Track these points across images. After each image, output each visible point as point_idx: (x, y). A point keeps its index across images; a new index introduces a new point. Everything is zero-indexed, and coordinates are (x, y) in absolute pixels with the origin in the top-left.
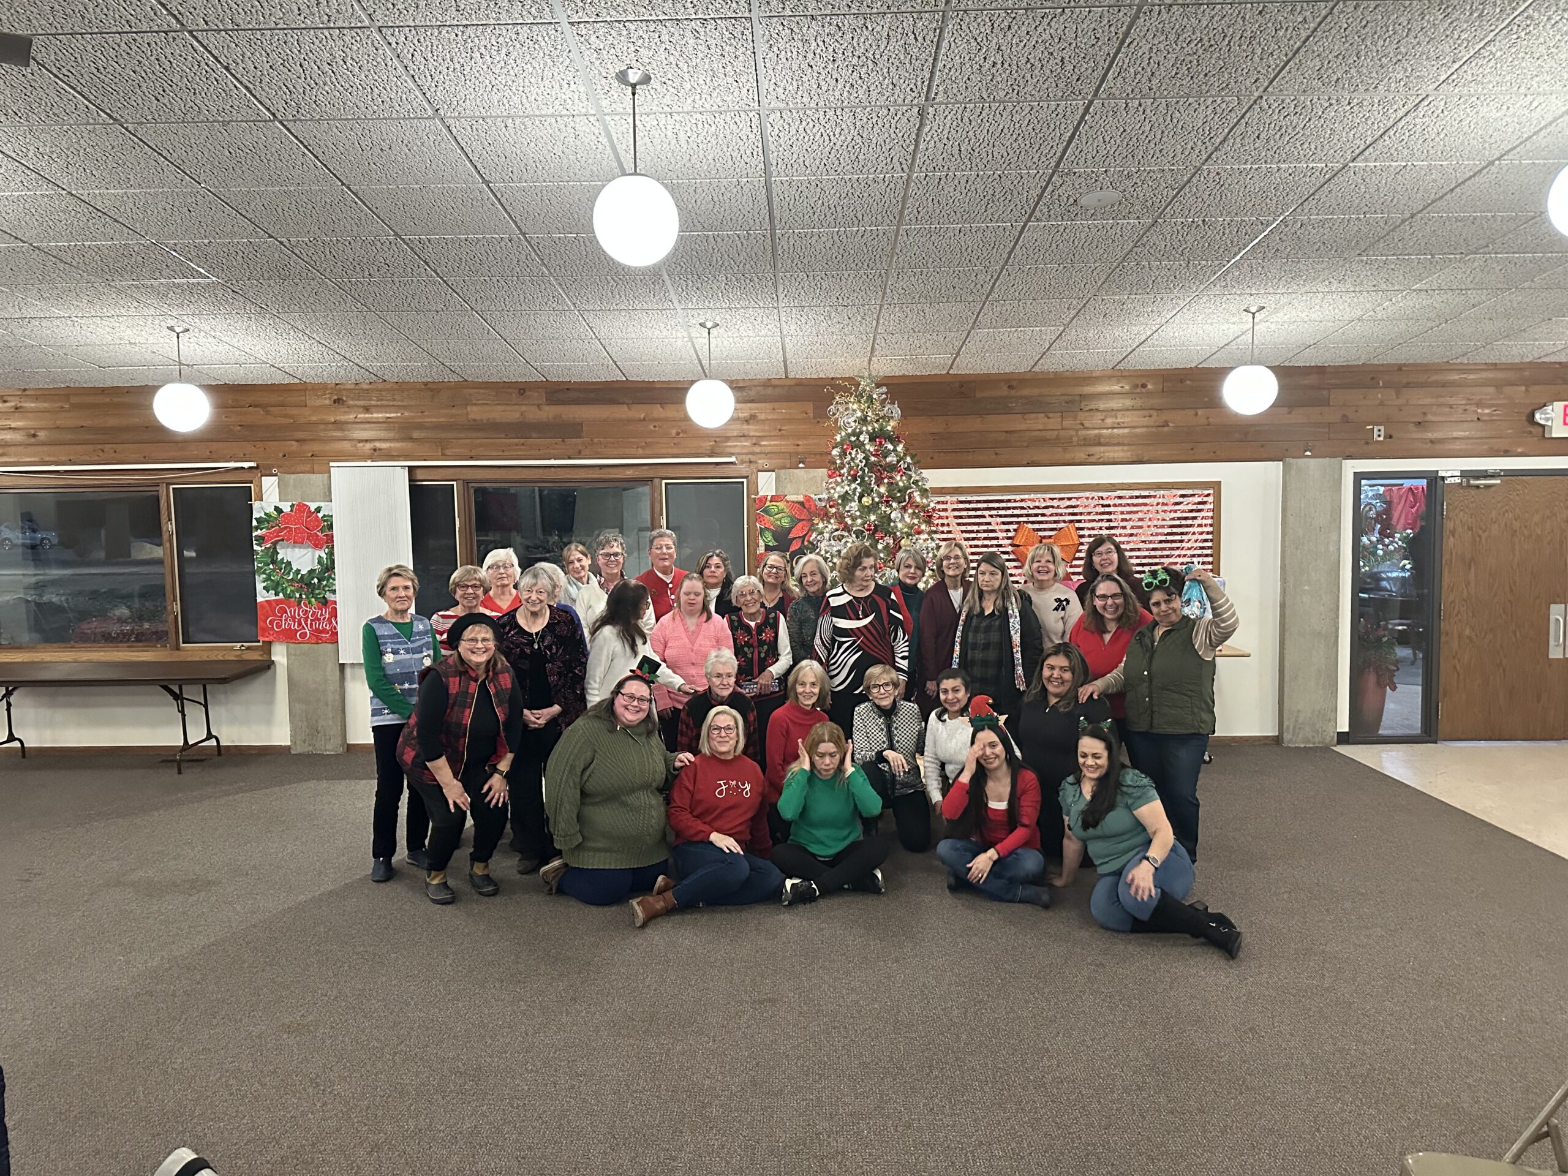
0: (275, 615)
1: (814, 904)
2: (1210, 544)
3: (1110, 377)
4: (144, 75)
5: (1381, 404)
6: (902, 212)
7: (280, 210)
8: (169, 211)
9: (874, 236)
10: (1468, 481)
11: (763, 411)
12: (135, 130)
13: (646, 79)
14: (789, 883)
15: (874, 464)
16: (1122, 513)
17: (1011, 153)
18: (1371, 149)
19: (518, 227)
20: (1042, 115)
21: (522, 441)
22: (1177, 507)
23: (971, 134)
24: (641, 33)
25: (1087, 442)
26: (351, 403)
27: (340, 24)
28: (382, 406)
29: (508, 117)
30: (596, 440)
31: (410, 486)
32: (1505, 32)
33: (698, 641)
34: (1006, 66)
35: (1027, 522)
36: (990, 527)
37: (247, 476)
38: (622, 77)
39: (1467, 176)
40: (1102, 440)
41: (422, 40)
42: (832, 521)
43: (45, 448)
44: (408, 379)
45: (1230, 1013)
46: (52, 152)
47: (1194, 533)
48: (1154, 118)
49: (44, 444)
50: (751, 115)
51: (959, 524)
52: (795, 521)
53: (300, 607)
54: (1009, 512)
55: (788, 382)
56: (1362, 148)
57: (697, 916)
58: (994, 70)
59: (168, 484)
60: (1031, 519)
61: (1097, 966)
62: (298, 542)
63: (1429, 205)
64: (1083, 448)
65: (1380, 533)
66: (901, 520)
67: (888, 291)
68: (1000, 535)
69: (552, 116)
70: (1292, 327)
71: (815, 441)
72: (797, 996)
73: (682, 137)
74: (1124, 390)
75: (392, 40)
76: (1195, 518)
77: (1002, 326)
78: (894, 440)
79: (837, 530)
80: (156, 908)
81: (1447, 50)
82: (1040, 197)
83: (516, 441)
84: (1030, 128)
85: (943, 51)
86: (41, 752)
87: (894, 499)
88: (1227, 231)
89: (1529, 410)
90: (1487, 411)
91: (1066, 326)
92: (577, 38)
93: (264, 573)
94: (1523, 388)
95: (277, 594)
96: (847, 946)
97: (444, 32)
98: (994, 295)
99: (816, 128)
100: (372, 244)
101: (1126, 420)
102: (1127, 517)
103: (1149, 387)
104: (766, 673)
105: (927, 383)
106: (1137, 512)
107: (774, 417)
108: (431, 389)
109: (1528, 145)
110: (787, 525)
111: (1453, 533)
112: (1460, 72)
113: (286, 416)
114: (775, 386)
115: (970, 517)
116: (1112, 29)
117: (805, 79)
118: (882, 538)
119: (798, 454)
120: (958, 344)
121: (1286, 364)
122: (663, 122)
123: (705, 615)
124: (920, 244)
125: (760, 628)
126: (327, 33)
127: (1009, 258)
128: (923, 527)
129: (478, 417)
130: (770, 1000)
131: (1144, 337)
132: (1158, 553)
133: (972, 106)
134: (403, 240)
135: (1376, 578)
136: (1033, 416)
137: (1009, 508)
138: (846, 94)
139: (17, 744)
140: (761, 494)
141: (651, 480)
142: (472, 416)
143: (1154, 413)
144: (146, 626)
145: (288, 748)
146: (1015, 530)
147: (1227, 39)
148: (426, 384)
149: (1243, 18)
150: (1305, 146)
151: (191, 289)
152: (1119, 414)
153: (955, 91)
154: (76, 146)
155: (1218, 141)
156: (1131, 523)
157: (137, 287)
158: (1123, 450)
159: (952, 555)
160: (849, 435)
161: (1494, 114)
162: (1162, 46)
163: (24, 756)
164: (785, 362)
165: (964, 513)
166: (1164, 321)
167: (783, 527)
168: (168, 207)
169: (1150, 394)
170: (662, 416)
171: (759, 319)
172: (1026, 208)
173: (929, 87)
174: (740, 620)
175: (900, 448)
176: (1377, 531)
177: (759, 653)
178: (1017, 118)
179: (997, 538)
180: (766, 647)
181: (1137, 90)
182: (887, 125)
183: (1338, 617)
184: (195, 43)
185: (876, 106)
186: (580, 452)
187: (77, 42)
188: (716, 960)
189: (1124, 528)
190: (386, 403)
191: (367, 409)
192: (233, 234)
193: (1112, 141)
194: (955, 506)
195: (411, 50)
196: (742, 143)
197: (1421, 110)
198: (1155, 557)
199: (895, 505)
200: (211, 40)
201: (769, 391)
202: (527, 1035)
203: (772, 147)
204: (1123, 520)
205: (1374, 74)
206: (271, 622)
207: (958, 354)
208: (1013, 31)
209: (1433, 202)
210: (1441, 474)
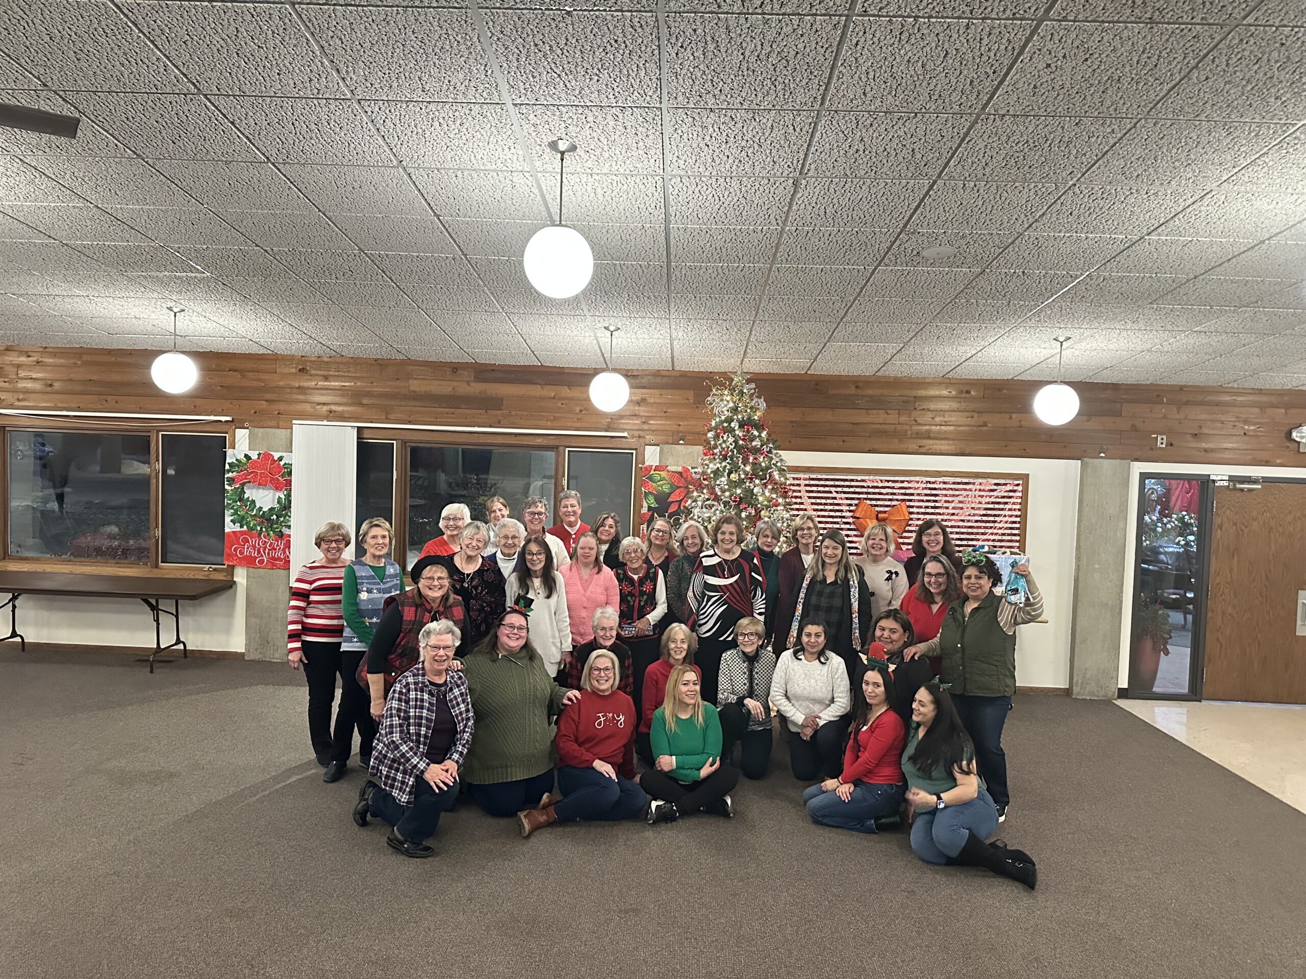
0: (238, 543)
1: (674, 823)
2: (1018, 525)
3: (940, 384)
4: (164, 124)
5: (1165, 417)
6: (775, 254)
7: (266, 227)
8: (176, 224)
9: (752, 270)
10: (1234, 485)
11: (652, 395)
12: (154, 163)
13: (573, 148)
14: (654, 804)
15: (742, 447)
16: (946, 495)
17: (867, 216)
18: (1163, 227)
19: (461, 250)
20: (895, 189)
21: (452, 410)
22: (992, 494)
23: (835, 201)
24: (571, 114)
25: (919, 436)
26: (313, 372)
27: (327, 96)
28: (339, 376)
29: (458, 170)
30: (513, 413)
31: (358, 443)
32: (1276, 147)
33: (590, 589)
34: (867, 152)
35: (866, 499)
36: (836, 501)
37: (224, 428)
38: (553, 145)
39: (1242, 250)
40: (932, 435)
41: (393, 111)
42: (705, 491)
43: (59, 396)
44: (361, 355)
45: (1020, 943)
46: (85, 176)
47: (1005, 516)
48: (986, 196)
49: (58, 392)
50: (657, 178)
51: (809, 497)
52: (674, 488)
53: (260, 538)
54: (852, 490)
55: (673, 374)
56: (1156, 225)
57: (576, 829)
58: (856, 155)
59: (158, 431)
60: (870, 496)
61: (908, 892)
62: (261, 485)
63: (1210, 270)
64: (915, 441)
65: (1159, 513)
66: (762, 494)
67: (760, 311)
68: (845, 508)
69: (494, 171)
70: (1093, 353)
71: (694, 423)
72: (656, 908)
73: (599, 191)
74: (951, 395)
75: (369, 110)
76: (1006, 503)
77: (853, 341)
78: (759, 427)
79: (708, 500)
80: (125, 795)
81: (1229, 158)
82: (889, 249)
83: (447, 410)
84: (884, 198)
85: (816, 139)
86: (38, 646)
87: (757, 477)
88: (1042, 281)
89: (1286, 429)
90: (1252, 428)
91: (905, 344)
92: (519, 115)
93: (232, 508)
94: (1283, 411)
95: (241, 526)
96: (701, 864)
97: (411, 106)
98: (847, 318)
99: (709, 191)
100: (340, 255)
101: (953, 419)
102: (950, 499)
103: (973, 393)
104: (644, 619)
105: (788, 380)
106: (957, 496)
107: (661, 401)
108: (381, 365)
109: (1293, 230)
110: (667, 491)
111: (1220, 527)
112: (1240, 175)
113: (258, 380)
114: (664, 376)
115: (819, 492)
116: (955, 130)
117: (702, 154)
118: (745, 508)
119: (679, 432)
120: (816, 352)
121: (1087, 380)
122: (585, 180)
123: (596, 570)
124: (789, 279)
125: (641, 581)
126: (316, 102)
127: (861, 291)
128: (780, 500)
129: (418, 389)
130: (634, 910)
131: (969, 355)
132: (975, 530)
133: (837, 180)
134: (366, 254)
135: (1155, 551)
136: (875, 411)
137: (852, 487)
138: (735, 167)
139: (18, 639)
140: (647, 464)
141: (557, 447)
142: (412, 388)
143: (976, 415)
144: (131, 542)
145: (242, 654)
146: (856, 505)
147: (1049, 142)
148: (376, 360)
149: (1063, 128)
150: (1109, 223)
151: (188, 281)
152: (947, 414)
153: (824, 169)
154: (105, 173)
155: (1038, 215)
156: (953, 505)
157: (145, 277)
158: (948, 444)
159: (805, 526)
160: (722, 422)
161: (1266, 207)
162: (995, 145)
163: (23, 650)
164: (672, 358)
165: (814, 489)
166: (987, 343)
167: (664, 492)
168: (176, 221)
169: (973, 398)
170: (569, 396)
171: (654, 327)
172: (877, 256)
173: (803, 165)
174: (625, 574)
175: (764, 434)
176: (1157, 512)
177: (640, 601)
178: (873, 190)
179: (842, 511)
180: (645, 597)
181: (973, 175)
182: (767, 191)
183: (1122, 592)
184: (208, 104)
185: (758, 177)
186: (499, 422)
187: (112, 98)
188: (590, 870)
189: (947, 508)
190: (343, 374)
191: (326, 378)
192: (227, 243)
193: (951, 211)
194: (807, 482)
195: (383, 118)
196: (647, 199)
197: (1206, 200)
198: (972, 533)
199: (757, 482)
200: (221, 102)
201: (658, 380)
202: (429, 929)
203: (672, 203)
204: (946, 502)
205: (1168, 173)
206: (235, 550)
207: (815, 359)
208: (874, 128)
209: (1213, 268)
210: (1212, 477)
